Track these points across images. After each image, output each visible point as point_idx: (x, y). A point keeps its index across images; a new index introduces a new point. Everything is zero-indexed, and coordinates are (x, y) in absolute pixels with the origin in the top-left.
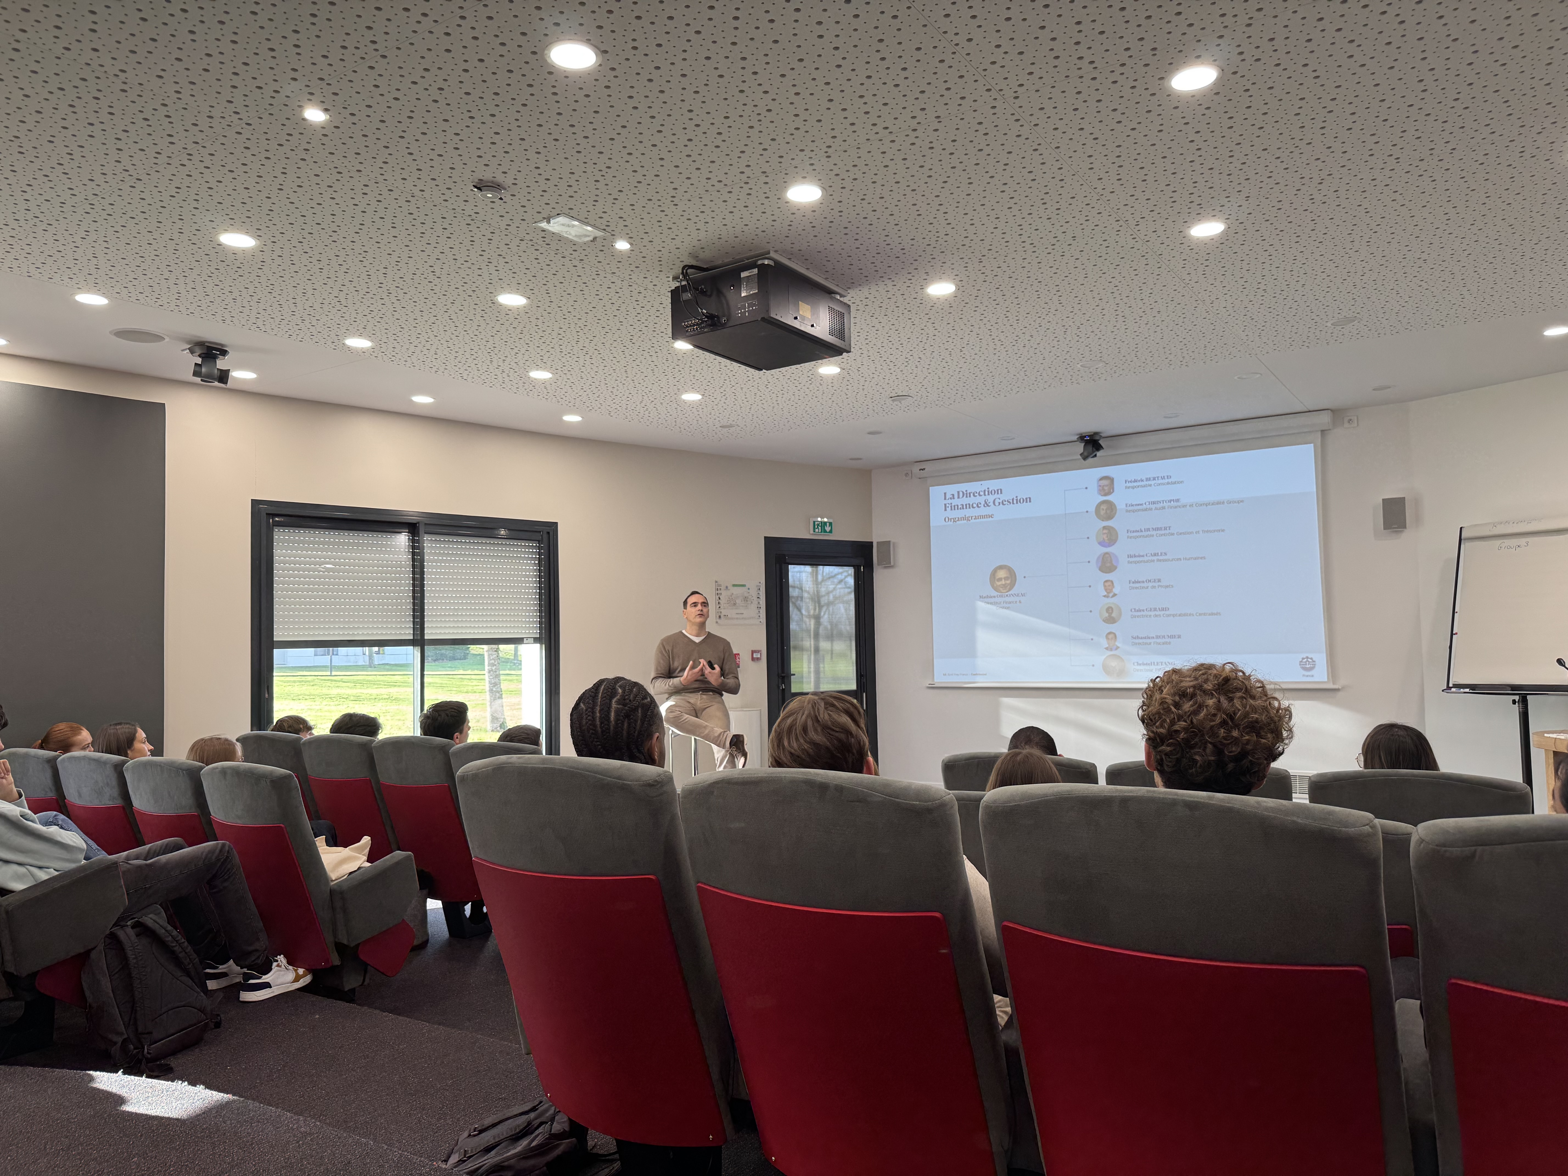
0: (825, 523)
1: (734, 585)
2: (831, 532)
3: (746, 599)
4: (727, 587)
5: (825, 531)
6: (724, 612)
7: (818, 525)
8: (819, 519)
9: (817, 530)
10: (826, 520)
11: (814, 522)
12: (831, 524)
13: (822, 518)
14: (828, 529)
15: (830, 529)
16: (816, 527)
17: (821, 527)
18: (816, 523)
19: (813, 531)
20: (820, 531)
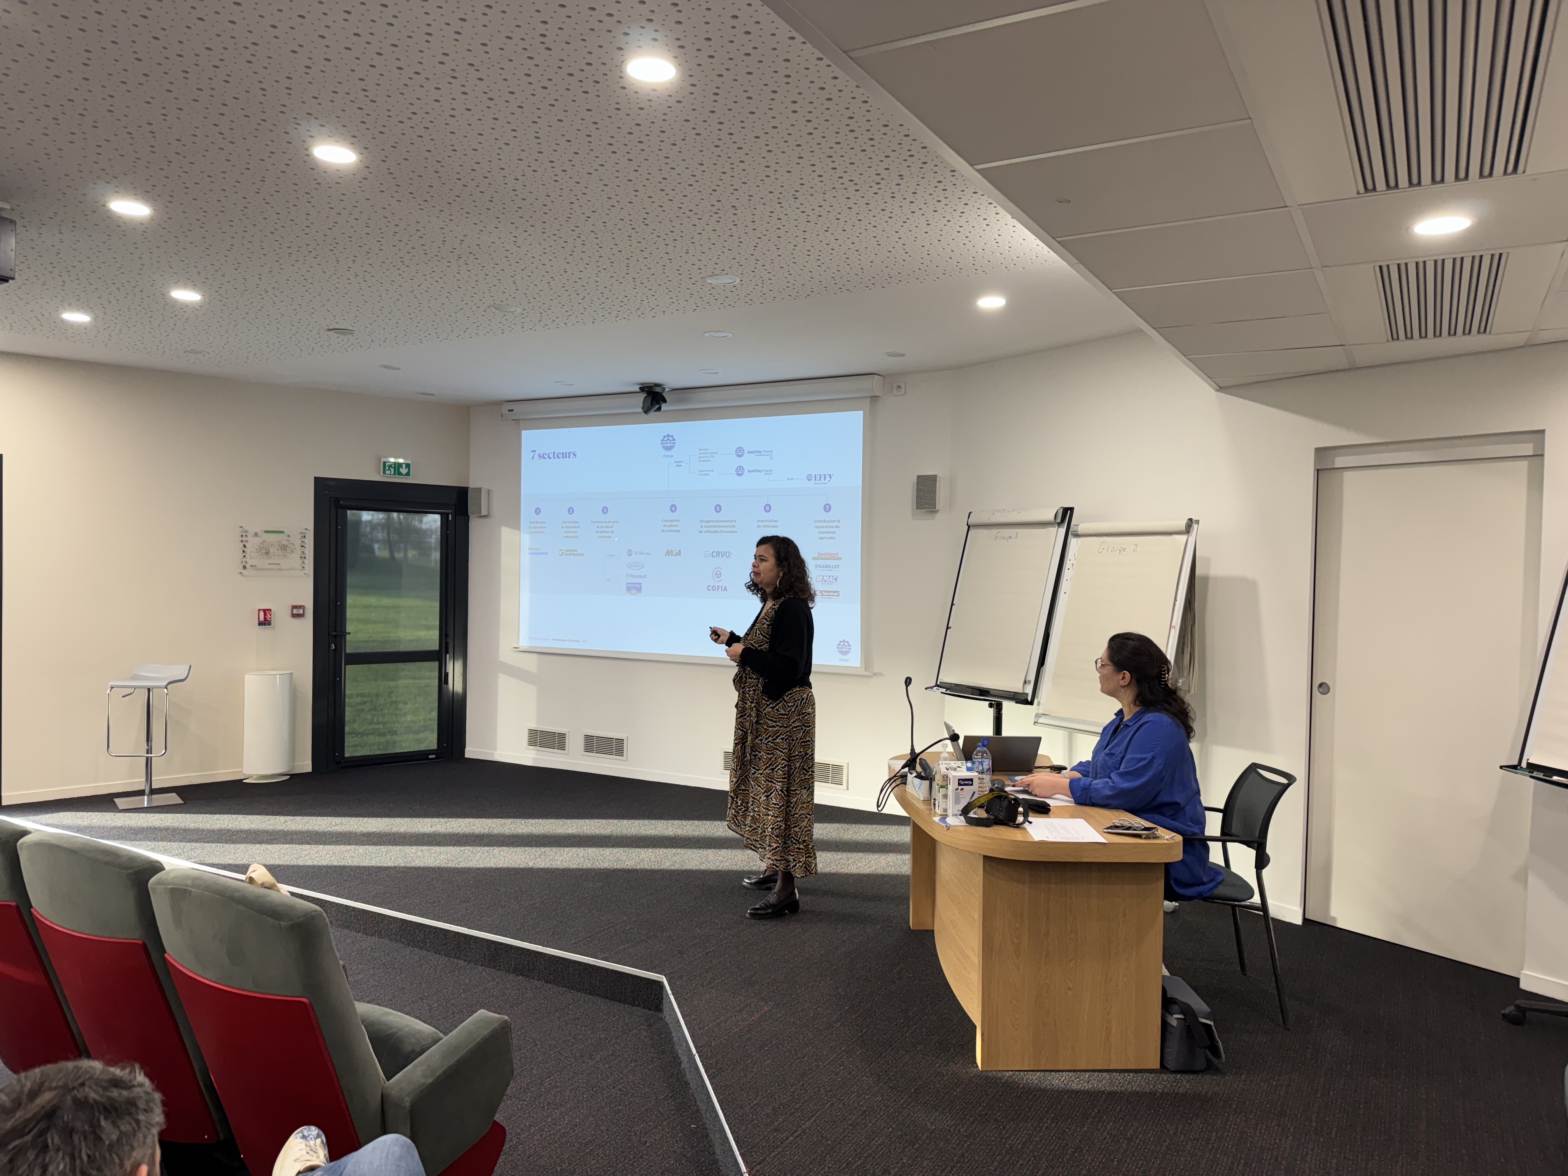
0: (400, 465)
1: (268, 532)
2: (408, 474)
3: (284, 548)
4: (256, 533)
5: (400, 474)
6: (251, 561)
7: (390, 466)
8: (392, 460)
9: (388, 472)
10: (401, 461)
11: (385, 463)
12: (408, 466)
13: (395, 457)
14: (404, 471)
15: (407, 470)
16: (387, 468)
17: (395, 468)
18: (387, 464)
19: (384, 473)
20: (392, 473)
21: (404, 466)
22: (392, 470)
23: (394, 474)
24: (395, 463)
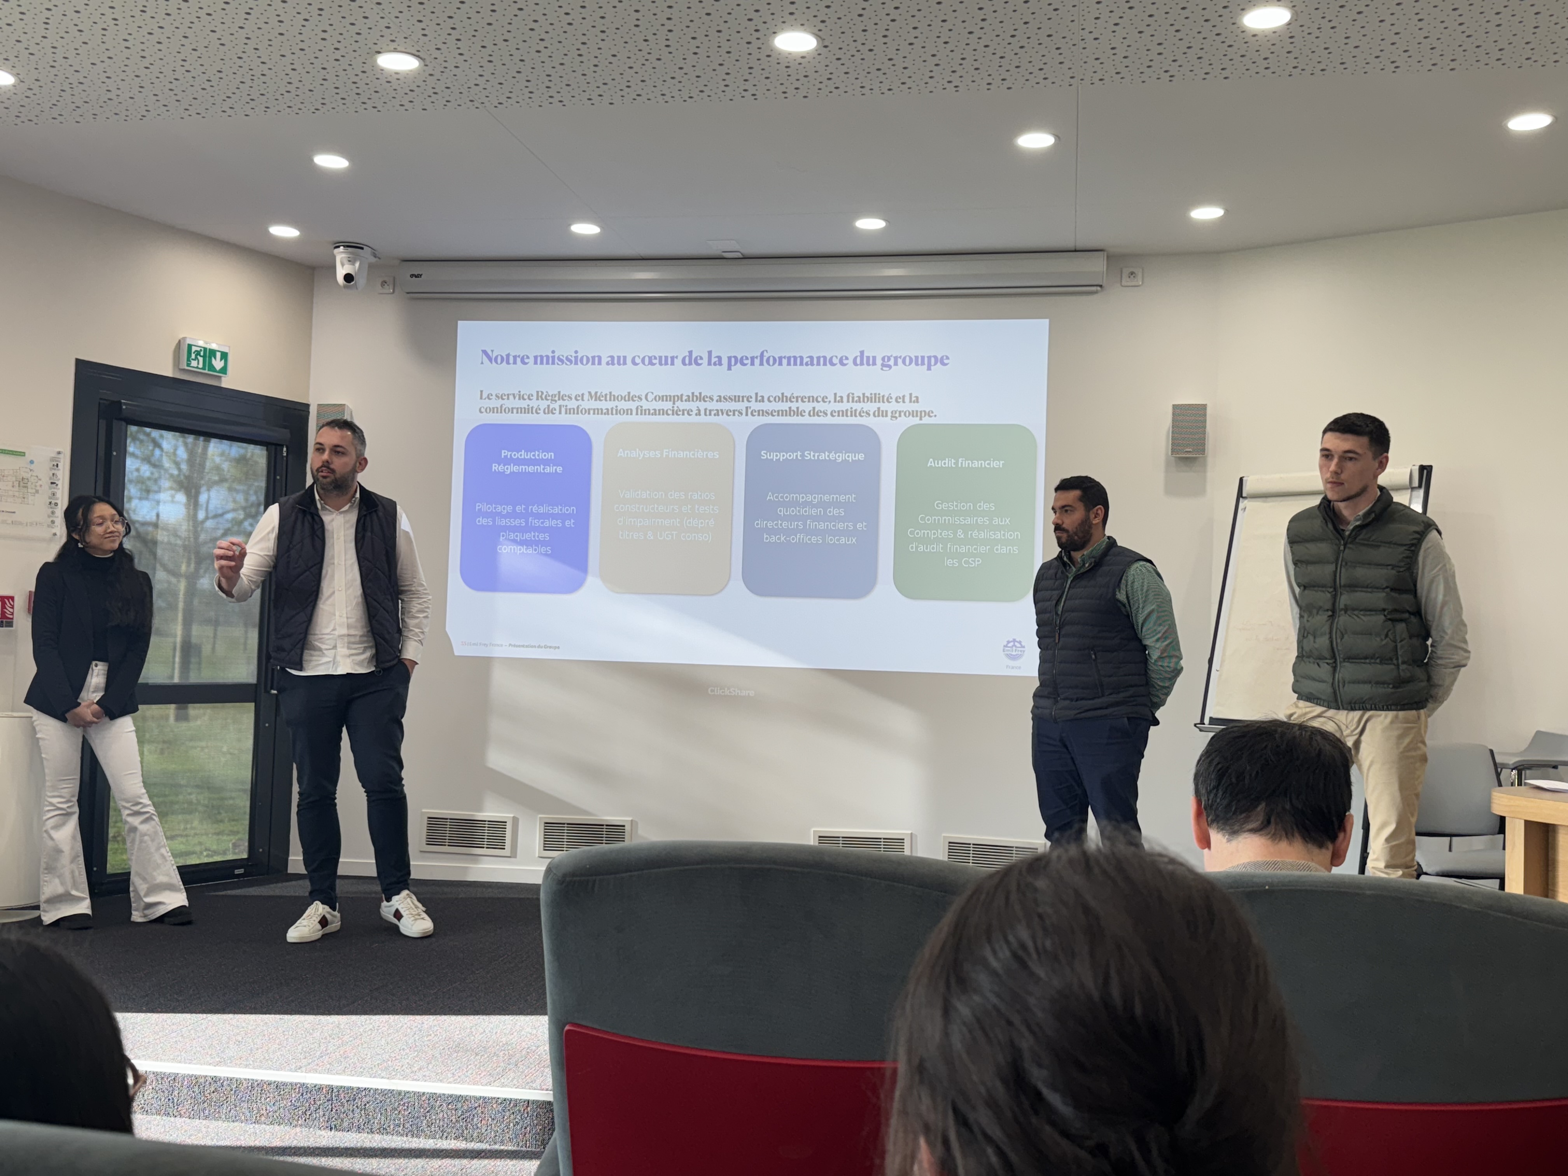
0: (213, 353)
2: (224, 371)
3: (22, 482)
5: (212, 367)
7: (198, 353)
8: (202, 343)
9: (194, 363)
10: (215, 345)
11: (189, 347)
12: (224, 355)
14: (218, 364)
15: (222, 364)
16: (193, 356)
17: (204, 357)
18: (194, 349)
19: (188, 365)
20: (201, 366)
21: (218, 355)
22: (201, 359)
23: (204, 368)
24: (205, 348)
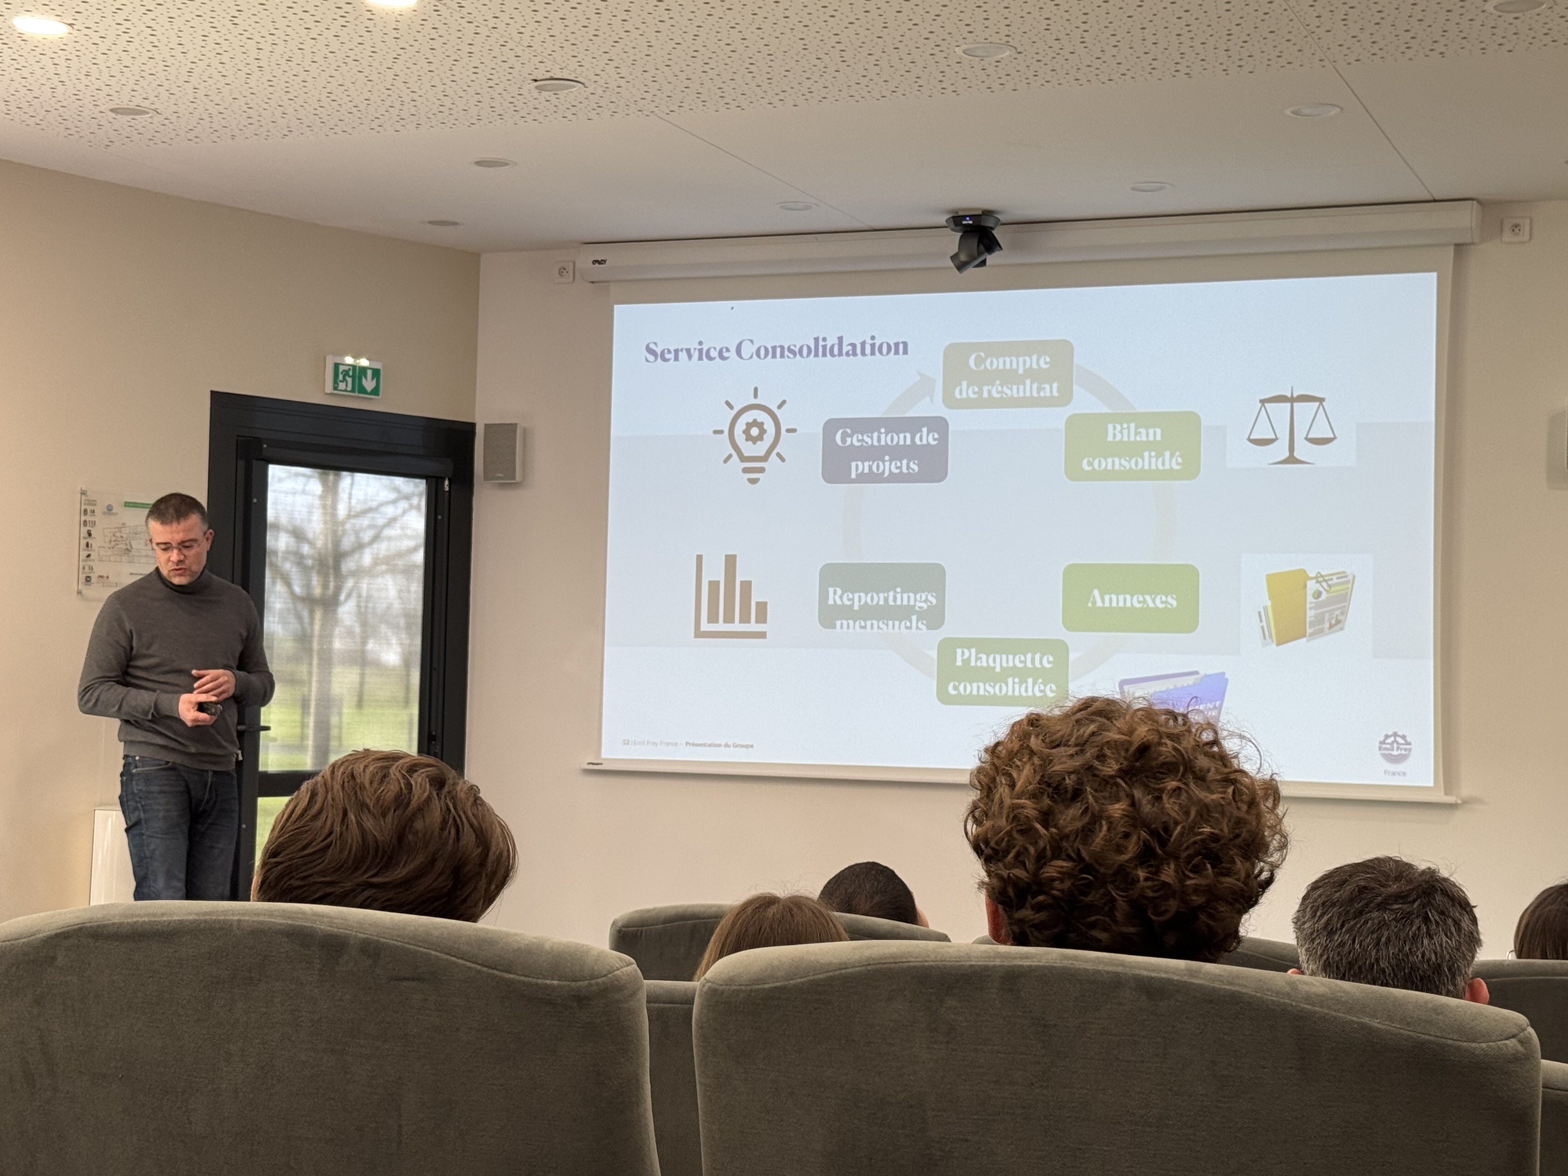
0: (363, 370)
1: (128, 505)
2: (376, 391)
4: (110, 508)
5: (362, 390)
6: (99, 569)
7: (346, 373)
9: (342, 386)
11: (337, 366)
12: (376, 373)
13: (356, 357)
14: (369, 384)
15: (374, 383)
16: (341, 377)
17: (353, 377)
18: (341, 368)
19: (335, 388)
20: (349, 388)
21: (369, 373)
22: (349, 380)
23: (353, 391)
24: (354, 367)
